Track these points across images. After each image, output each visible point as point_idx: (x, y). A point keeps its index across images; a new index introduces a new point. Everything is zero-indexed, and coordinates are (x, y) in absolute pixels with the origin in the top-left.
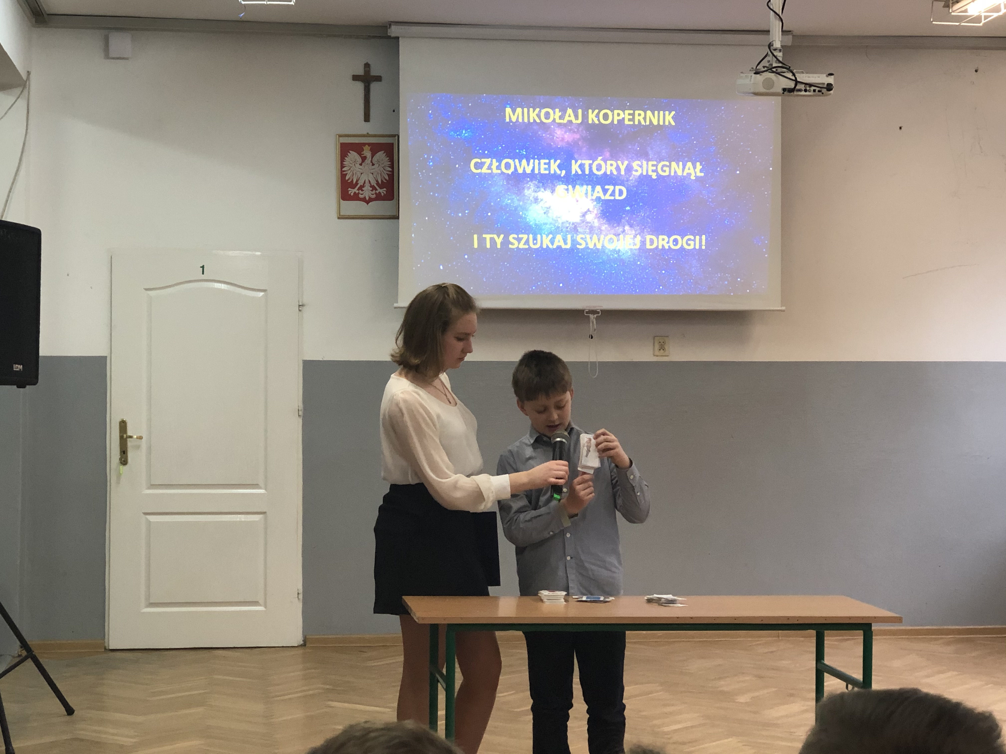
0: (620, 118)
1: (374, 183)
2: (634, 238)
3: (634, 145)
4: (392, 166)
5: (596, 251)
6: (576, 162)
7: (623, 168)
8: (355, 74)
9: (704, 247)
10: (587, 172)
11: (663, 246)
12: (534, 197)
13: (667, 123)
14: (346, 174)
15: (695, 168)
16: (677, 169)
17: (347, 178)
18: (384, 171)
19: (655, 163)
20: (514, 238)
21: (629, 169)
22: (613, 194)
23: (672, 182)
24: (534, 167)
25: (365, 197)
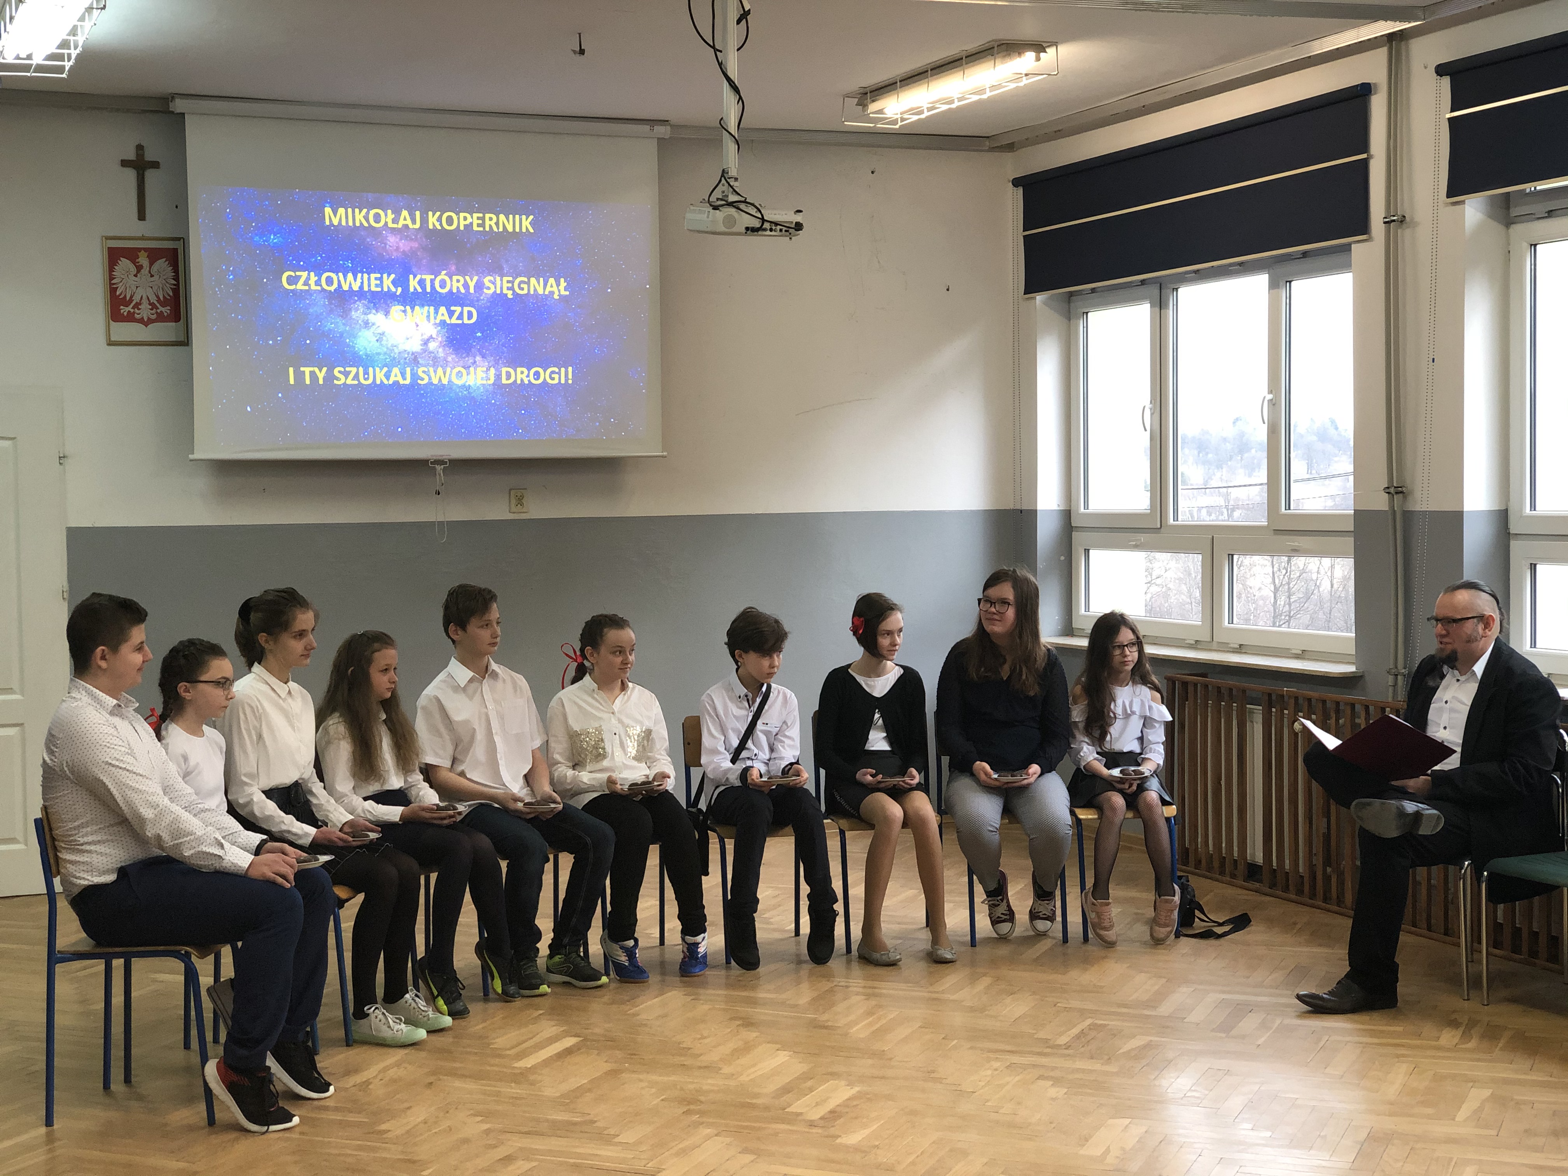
0: (467, 222)
1: (153, 299)
2: (487, 371)
3: (485, 258)
4: (176, 278)
5: (441, 387)
6: (415, 277)
7: (472, 285)
8: (126, 158)
9: (570, 382)
10: (428, 290)
11: (522, 380)
12: (363, 321)
13: (524, 230)
14: (117, 288)
15: (558, 285)
16: (536, 286)
17: (118, 293)
18: (167, 285)
19: (510, 279)
20: (340, 372)
21: (479, 286)
22: (460, 317)
23: (532, 303)
24: (362, 283)
25: (143, 318)
